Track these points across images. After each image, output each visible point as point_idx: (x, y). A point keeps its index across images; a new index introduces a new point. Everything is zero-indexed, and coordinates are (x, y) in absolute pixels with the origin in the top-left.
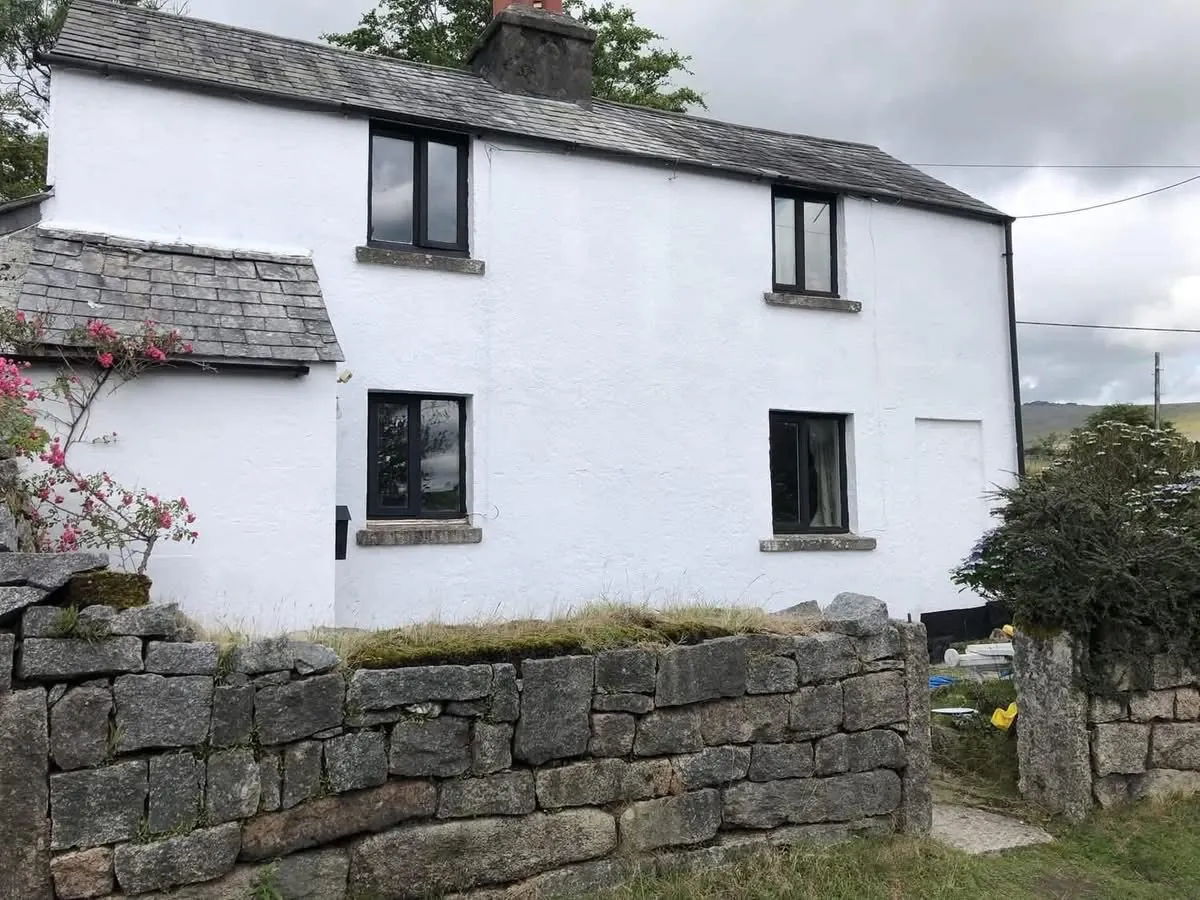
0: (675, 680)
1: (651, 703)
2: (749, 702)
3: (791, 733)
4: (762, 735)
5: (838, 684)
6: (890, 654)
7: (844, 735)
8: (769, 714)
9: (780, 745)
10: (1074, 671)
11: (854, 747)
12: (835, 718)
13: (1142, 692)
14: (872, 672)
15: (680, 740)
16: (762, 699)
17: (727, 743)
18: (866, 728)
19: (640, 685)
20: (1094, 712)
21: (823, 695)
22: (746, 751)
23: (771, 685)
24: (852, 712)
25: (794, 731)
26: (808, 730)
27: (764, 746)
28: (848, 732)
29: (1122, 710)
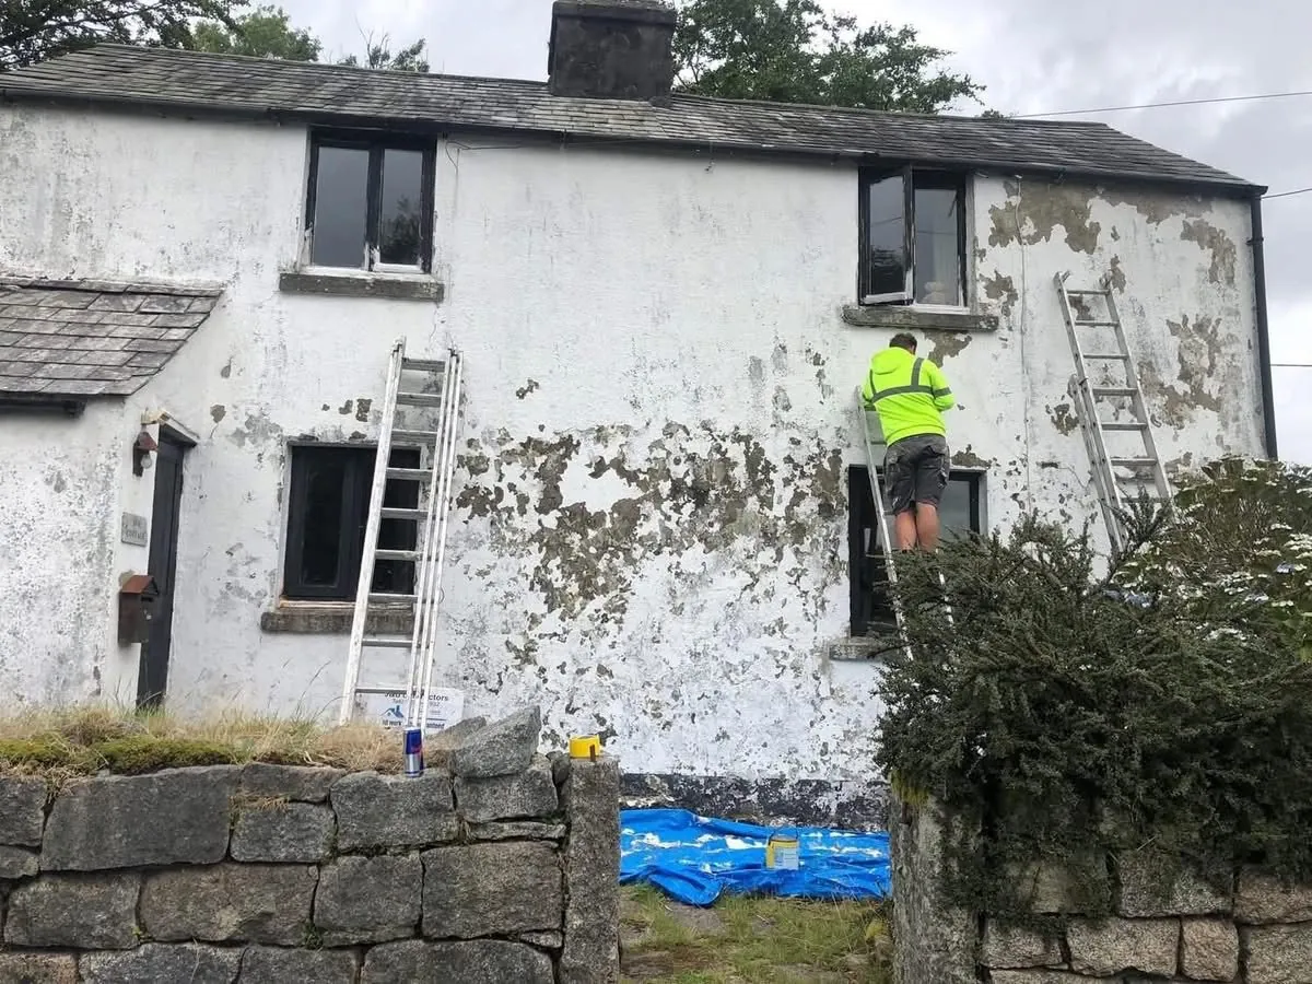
0: (78, 830)
1: (32, 864)
2: (237, 873)
3: (316, 932)
4: (255, 931)
5: (414, 855)
6: (532, 813)
7: (421, 943)
8: (271, 896)
9: (294, 951)
10: (946, 868)
11: (444, 966)
12: (404, 912)
13: (1094, 919)
14: (485, 841)
15: (87, 928)
16: (264, 871)
17: (191, 940)
18: (465, 935)
19: (10, 834)
20: (986, 947)
21: (383, 873)
22: (230, 956)
23: (277, 849)
24: (436, 905)
25: (322, 930)
26: (342, 929)
27: (261, 950)
28: (427, 939)
29: (1047, 949)
